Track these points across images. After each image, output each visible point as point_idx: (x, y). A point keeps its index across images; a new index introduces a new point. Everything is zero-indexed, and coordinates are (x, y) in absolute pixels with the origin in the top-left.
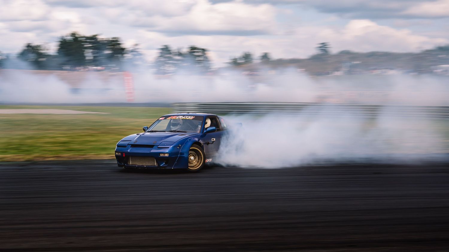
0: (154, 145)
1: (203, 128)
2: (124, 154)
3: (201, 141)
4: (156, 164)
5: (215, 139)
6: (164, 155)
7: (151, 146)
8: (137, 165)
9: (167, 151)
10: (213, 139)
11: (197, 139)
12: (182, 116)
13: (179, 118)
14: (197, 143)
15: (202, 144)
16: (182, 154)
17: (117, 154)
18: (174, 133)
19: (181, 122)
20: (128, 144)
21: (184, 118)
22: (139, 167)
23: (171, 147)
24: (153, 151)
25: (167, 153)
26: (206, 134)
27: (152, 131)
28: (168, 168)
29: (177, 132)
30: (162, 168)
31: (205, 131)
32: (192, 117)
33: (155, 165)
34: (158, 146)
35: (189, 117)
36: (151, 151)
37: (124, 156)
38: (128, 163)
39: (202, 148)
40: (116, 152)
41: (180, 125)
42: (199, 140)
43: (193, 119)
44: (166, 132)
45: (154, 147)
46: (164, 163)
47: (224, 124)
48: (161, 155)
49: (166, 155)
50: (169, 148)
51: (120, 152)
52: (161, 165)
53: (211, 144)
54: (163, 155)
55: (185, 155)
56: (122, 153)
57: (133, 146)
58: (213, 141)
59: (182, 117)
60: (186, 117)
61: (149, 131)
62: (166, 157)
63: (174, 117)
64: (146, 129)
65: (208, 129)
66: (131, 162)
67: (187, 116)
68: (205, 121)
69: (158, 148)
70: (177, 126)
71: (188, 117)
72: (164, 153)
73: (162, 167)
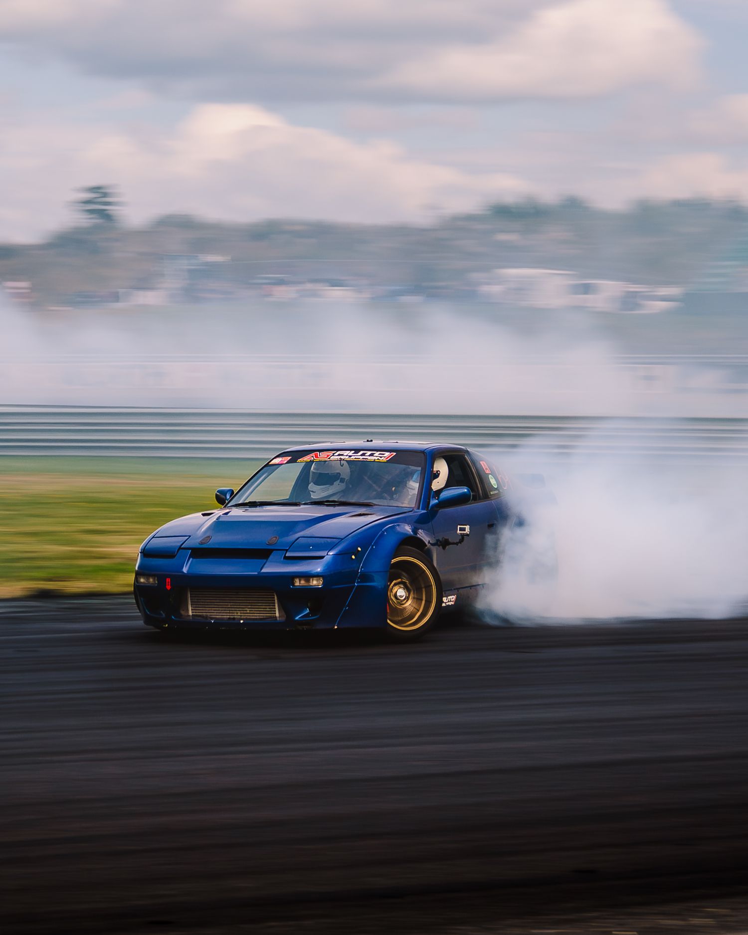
0: (273, 550)
1: (426, 492)
2: (168, 580)
3: (422, 535)
4: (277, 615)
5: (467, 528)
6: (308, 581)
7: (263, 554)
8: (212, 619)
9: (318, 567)
10: (461, 529)
11: (408, 529)
12: (351, 450)
13: (342, 457)
14: (411, 543)
15: (429, 545)
16: (365, 577)
17: (142, 580)
18: (332, 508)
19: (346, 471)
20: (180, 548)
21: (359, 456)
22: (219, 623)
23: (331, 553)
24: (270, 568)
25: (317, 576)
26: (437, 511)
27: (253, 504)
28: (321, 626)
29: (339, 505)
30: (300, 628)
31: (434, 502)
32: (387, 454)
33: (276, 617)
34: (287, 551)
35: (377, 454)
36: (263, 571)
37: (169, 587)
38: (183, 612)
39: (427, 557)
40: (138, 574)
41: (342, 481)
42: (415, 531)
43: (391, 461)
44: (302, 506)
45: (271, 557)
46: (308, 611)
47: (490, 476)
48: (297, 583)
49: (315, 582)
50: (322, 557)
51: (153, 576)
52: (297, 618)
53: (457, 544)
54: (303, 582)
55: (377, 583)
56: (161, 578)
57: (199, 553)
58: (463, 536)
59: (351, 453)
60: (363, 455)
61: (241, 502)
62: (315, 590)
63: (323, 456)
64: (228, 497)
65: (445, 495)
66: (190, 608)
67: (369, 453)
68: (433, 467)
69: (286, 558)
70: (332, 484)
71: (372, 455)
72: (308, 576)
73: (299, 623)
